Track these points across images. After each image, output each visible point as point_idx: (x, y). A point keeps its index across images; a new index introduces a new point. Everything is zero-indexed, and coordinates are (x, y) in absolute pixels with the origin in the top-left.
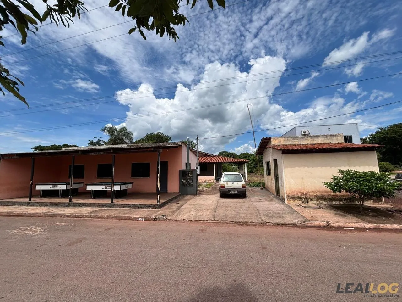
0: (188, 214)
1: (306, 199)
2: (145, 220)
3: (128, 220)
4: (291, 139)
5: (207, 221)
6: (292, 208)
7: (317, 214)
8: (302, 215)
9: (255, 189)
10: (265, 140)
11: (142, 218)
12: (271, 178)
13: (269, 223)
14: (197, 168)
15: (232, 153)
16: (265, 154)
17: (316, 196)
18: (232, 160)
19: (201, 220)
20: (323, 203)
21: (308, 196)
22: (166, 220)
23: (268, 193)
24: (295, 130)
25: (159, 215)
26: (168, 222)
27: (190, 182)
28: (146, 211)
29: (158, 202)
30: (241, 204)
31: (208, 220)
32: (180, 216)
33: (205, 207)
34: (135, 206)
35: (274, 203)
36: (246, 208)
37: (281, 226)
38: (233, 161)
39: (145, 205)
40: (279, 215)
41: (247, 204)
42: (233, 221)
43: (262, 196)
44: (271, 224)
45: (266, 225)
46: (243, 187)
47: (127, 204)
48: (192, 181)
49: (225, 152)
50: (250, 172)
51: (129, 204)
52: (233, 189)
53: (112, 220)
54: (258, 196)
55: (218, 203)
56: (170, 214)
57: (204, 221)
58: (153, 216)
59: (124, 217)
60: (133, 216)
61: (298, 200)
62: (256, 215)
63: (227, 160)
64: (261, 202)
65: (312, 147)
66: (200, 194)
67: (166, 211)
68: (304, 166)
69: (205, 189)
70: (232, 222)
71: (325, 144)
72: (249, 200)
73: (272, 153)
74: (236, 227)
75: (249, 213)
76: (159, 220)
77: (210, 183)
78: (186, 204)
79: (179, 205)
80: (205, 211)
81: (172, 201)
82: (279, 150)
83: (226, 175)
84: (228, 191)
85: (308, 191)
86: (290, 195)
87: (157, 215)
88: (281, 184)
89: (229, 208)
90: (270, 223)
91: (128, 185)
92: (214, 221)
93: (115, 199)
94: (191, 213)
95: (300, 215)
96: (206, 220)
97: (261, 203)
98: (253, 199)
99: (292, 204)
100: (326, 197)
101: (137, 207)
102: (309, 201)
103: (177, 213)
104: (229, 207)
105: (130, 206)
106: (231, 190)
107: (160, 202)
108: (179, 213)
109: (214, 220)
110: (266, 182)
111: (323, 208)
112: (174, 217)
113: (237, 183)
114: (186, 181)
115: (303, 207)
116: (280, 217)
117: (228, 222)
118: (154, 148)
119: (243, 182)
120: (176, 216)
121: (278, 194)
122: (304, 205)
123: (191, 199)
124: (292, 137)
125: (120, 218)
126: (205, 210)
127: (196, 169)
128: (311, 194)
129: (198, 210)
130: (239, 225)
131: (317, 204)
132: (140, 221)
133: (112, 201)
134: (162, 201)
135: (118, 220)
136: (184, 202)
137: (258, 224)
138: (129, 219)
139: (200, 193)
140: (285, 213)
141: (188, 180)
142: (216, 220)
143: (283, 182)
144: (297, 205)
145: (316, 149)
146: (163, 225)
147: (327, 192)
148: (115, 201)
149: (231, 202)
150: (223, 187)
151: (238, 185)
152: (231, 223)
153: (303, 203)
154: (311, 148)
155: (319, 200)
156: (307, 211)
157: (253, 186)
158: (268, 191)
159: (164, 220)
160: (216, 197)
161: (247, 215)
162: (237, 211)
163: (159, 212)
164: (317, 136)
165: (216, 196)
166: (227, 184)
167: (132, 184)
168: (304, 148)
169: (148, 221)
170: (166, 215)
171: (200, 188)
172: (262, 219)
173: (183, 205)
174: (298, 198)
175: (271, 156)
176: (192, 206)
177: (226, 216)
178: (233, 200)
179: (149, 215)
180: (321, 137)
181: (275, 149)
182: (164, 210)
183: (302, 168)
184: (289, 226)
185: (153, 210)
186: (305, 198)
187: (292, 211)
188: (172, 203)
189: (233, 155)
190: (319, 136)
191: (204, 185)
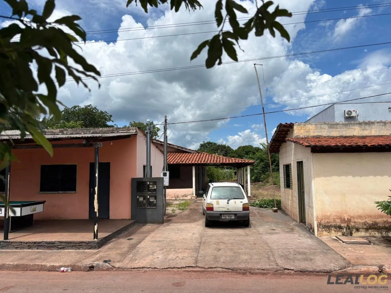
0: (151, 257)
1: (349, 229)
2: (72, 270)
3: (39, 271)
4: (326, 127)
5: (184, 269)
6: (325, 244)
7: (365, 254)
8: (342, 257)
9: (264, 212)
10: (284, 128)
11: (68, 266)
12: (292, 192)
13: (289, 269)
14: (165, 174)
15: (224, 147)
16: (282, 151)
17: (365, 224)
18: (224, 160)
19: (174, 268)
20: (375, 235)
21: (353, 224)
22: (112, 269)
23: (287, 218)
24: (334, 109)
25: (97, 260)
26: (116, 273)
27: (151, 200)
28: (73, 254)
29: (96, 236)
30: (241, 238)
31: (185, 267)
32: (137, 261)
33: (180, 244)
34: (51, 245)
35: (297, 235)
36: (251, 244)
37: (307, 275)
38: (228, 162)
39: (70, 242)
40: (304, 256)
41: (251, 239)
42: (230, 267)
43: (277, 223)
44: (292, 272)
45: (284, 274)
46: (245, 208)
47: (35, 243)
48: (156, 198)
49: (211, 143)
50: (255, 181)
51: (40, 243)
52: (228, 213)
53: (9, 272)
54: (269, 224)
55: (202, 236)
56: (119, 258)
57: (179, 268)
58: (88, 262)
59: (33, 266)
60: (48, 264)
61: (335, 231)
62: (267, 256)
63: (216, 159)
64: (275, 233)
65: (361, 143)
66: (169, 221)
67: (111, 253)
68: (346, 174)
69: (177, 211)
70: (226, 270)
71: (382, 136)
72: (255, 231)
73: (295, 151)
74: (233, 278)
75: (256, 254)
76: (100, 269)
77: (186, 200)
78: (145, 241)
79: (132, 242)
80: (180, 252)
81: (119, 234)
82: (307, 146)
83: (215, 187)
84: (219, 215)
85: (352, 215)
86: (322, 222)
87: (95, 261)
88: (309, 203)
89: (222, 246)
90: (291, 270)
91: (35, 206)
92: (197, 269)
93: (11, 232)
94: (156, 255)
95: (338, 255)
96: (183, 267)
97: (275, 237)
98: (261, 229)
99: (325, 236)
100: (381, 225)
101: (55, 246)
102: (353, 232)
103: (131, 256)
104: (220, 244)
105: (41, 246)
106: (224, 214)
107: (99, 237)
108: (134, 255)
109: (197, 267)
110: (283, 200)
111: (374, 244)
112: (126, 263)
113: (235, 202)
114: (144, 199)
115: (343, 242)
116: (306, 260)
117: (220, 269)
118: (87, 139)
119: (246, 201)
120: (129, 261)
121: (302, 220)
122: (345, 239)
123: (153, 231)
124: (328, 124)
125: (25, 268)
126: (180, 250)
127: (162, 176)
128: (356, 221)
129: (168, 249)
130: (239, 273)
131: (366, 237)
132: (63, 271)
133: (6, 237)
134: (101, 235)
135: (20, 272)
136: (141, 236)
137: (270, 272)
138: (42, 268)
139: (169, 219)
140: (314, 253)
141: (148, 197)
142: (199, 267)
143: (312, 200)
144: (334, 239)
145: (367, 145)
146: (106, 278)
147: (382, 218)
148: (11, 236)
149: (225, 235)
150: (211, 209)
151: (237, 205)
152: (225, 272)
153: (343, 235)
154: (359, 144)
155: (370, 231)
156: (350, 249)
157: (261, 207)
158: (287, 215)
159: (108, 269)
160: (198, 227)
161: (253, 258)
162: (235, 251)
163: (98, 256)
164: (370, 123)
165: (198, 225)
166: (218, 203)
167: (42, 205)
168: (348, 145)
169: (79, 273)
170: (112, 260)
171: (169, 210)
172: (277, 263)
173: (140, 242)
174: (335, 227)
175: (293, 156)
176: (156, 244)
177: (216, 258)
178: (228, 232)
179: (80, 261)
180: (376, 124)
181: (300, 144)
182: (106, 252)
183: (343, 178)
184: (321, 275)
185: (86, 252)
186: (346, 228)
187: (326, 250)
188: (119, 238)
189: (225, 150)
190: (373, 123)
191: (175, 204)
